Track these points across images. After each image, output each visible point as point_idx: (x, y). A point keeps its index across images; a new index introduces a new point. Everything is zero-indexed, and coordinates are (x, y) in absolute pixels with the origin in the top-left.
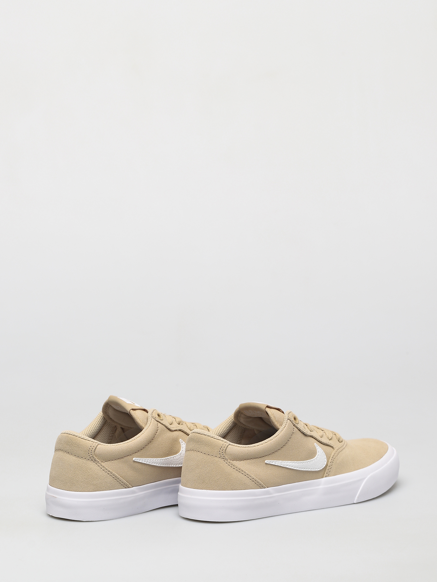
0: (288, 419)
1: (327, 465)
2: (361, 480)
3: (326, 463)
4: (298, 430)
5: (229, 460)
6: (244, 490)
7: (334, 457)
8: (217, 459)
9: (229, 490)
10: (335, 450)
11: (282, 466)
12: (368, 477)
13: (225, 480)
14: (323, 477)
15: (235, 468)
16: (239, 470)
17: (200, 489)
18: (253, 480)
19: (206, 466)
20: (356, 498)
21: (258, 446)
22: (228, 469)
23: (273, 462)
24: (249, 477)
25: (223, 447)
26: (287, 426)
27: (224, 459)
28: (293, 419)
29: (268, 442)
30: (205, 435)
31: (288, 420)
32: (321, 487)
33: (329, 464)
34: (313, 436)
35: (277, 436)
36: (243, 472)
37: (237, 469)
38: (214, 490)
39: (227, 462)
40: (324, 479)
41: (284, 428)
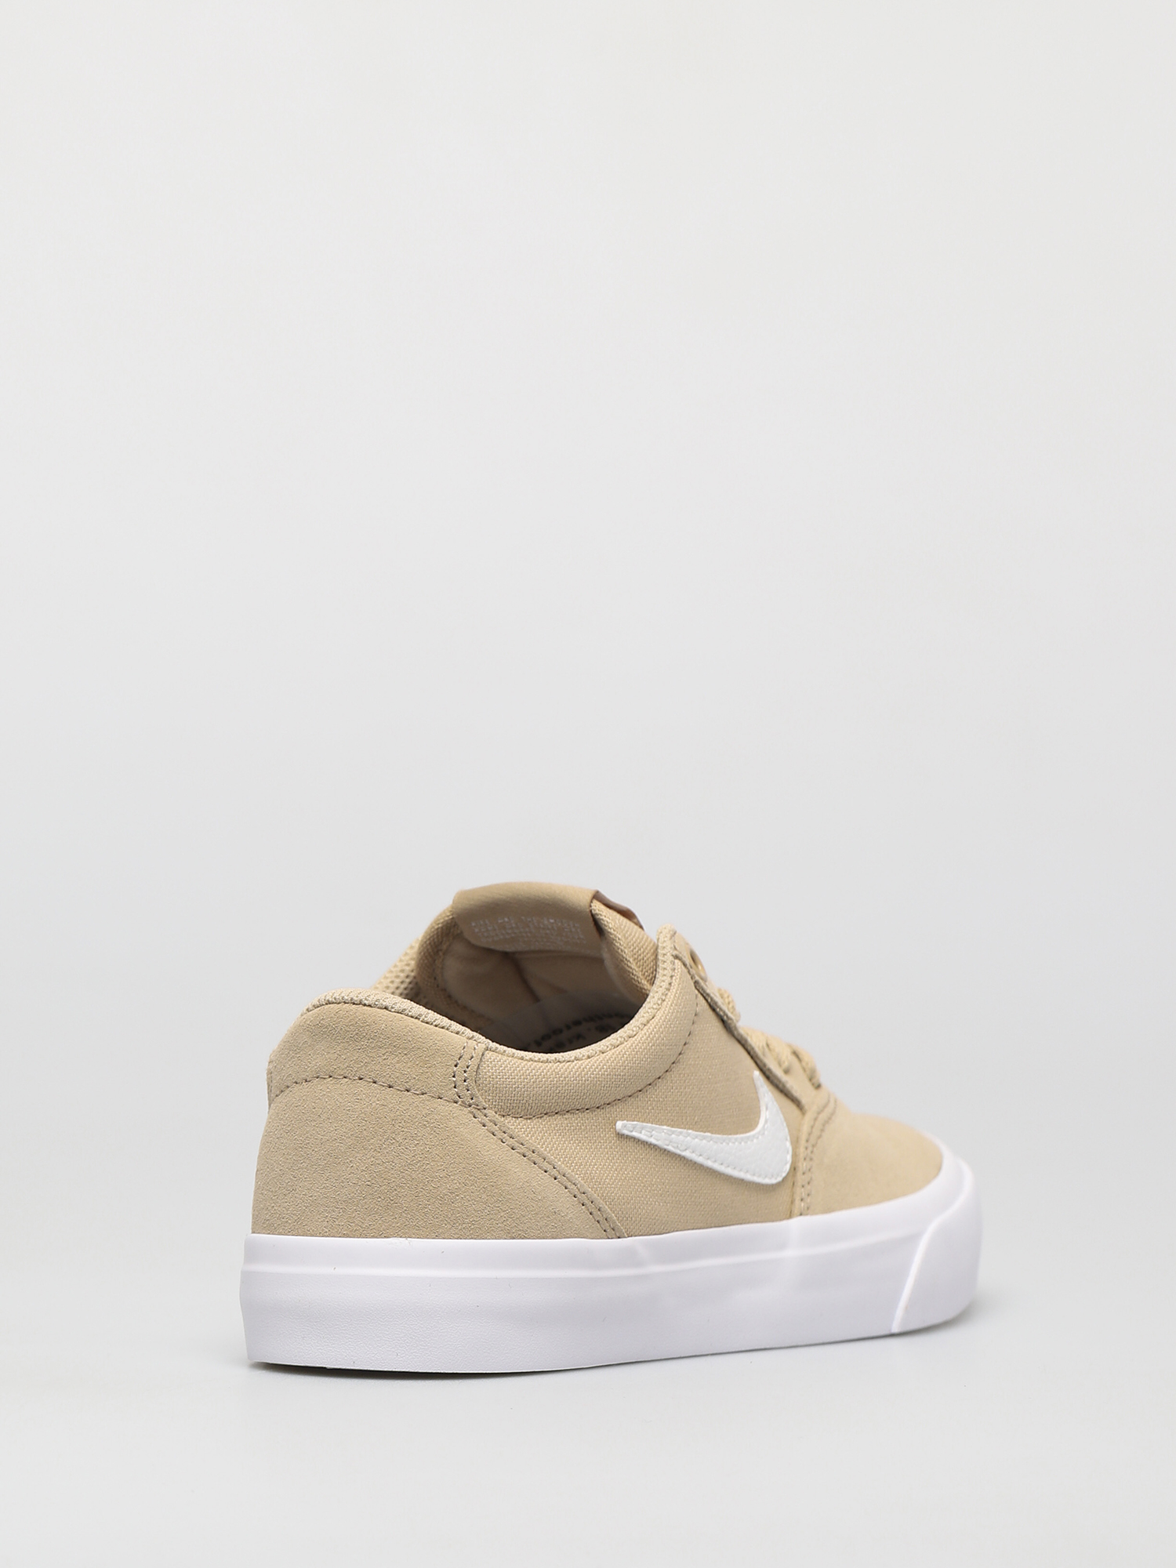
0: (676, 957)
1: (794, 1169)
2: (912, 1239)
3: (789, 1158)
4: (708, 1007)
5: (490, 1113)
6: (553, 1238)
7: (812, 1140)
8: (444, 1108)
9: (499, 1238)
10: (809, 1116)
11: (670, 1148)
12: (932, 1228)
13: (484, 1196)
14: (790, 1216)
15: (516, 1145)
16: (531, 1156)
17: (373, 1237)
18: (582, 1199)
19: (399, 1139)
20: (899, 1313)
21: (589, 1057)
22: (491, 1149)
23: (643, 1128)
24: (568, 1184)
25: (466, 1057)
26: (675, 982)
27: (474, 1107)
28: (688, 961)
29: (622, 1043)
30: (386, 1008)
31: (677, 961)
32: (789, 1253)
33: (800, 1164)
34: (746, 1041)
35: (648, 1022)
36: (546, 1166)
37: (523, 1149)
38: (437, 1237)
39: (486, 1120)
40: (796, 1224)
41: (668, 990)
